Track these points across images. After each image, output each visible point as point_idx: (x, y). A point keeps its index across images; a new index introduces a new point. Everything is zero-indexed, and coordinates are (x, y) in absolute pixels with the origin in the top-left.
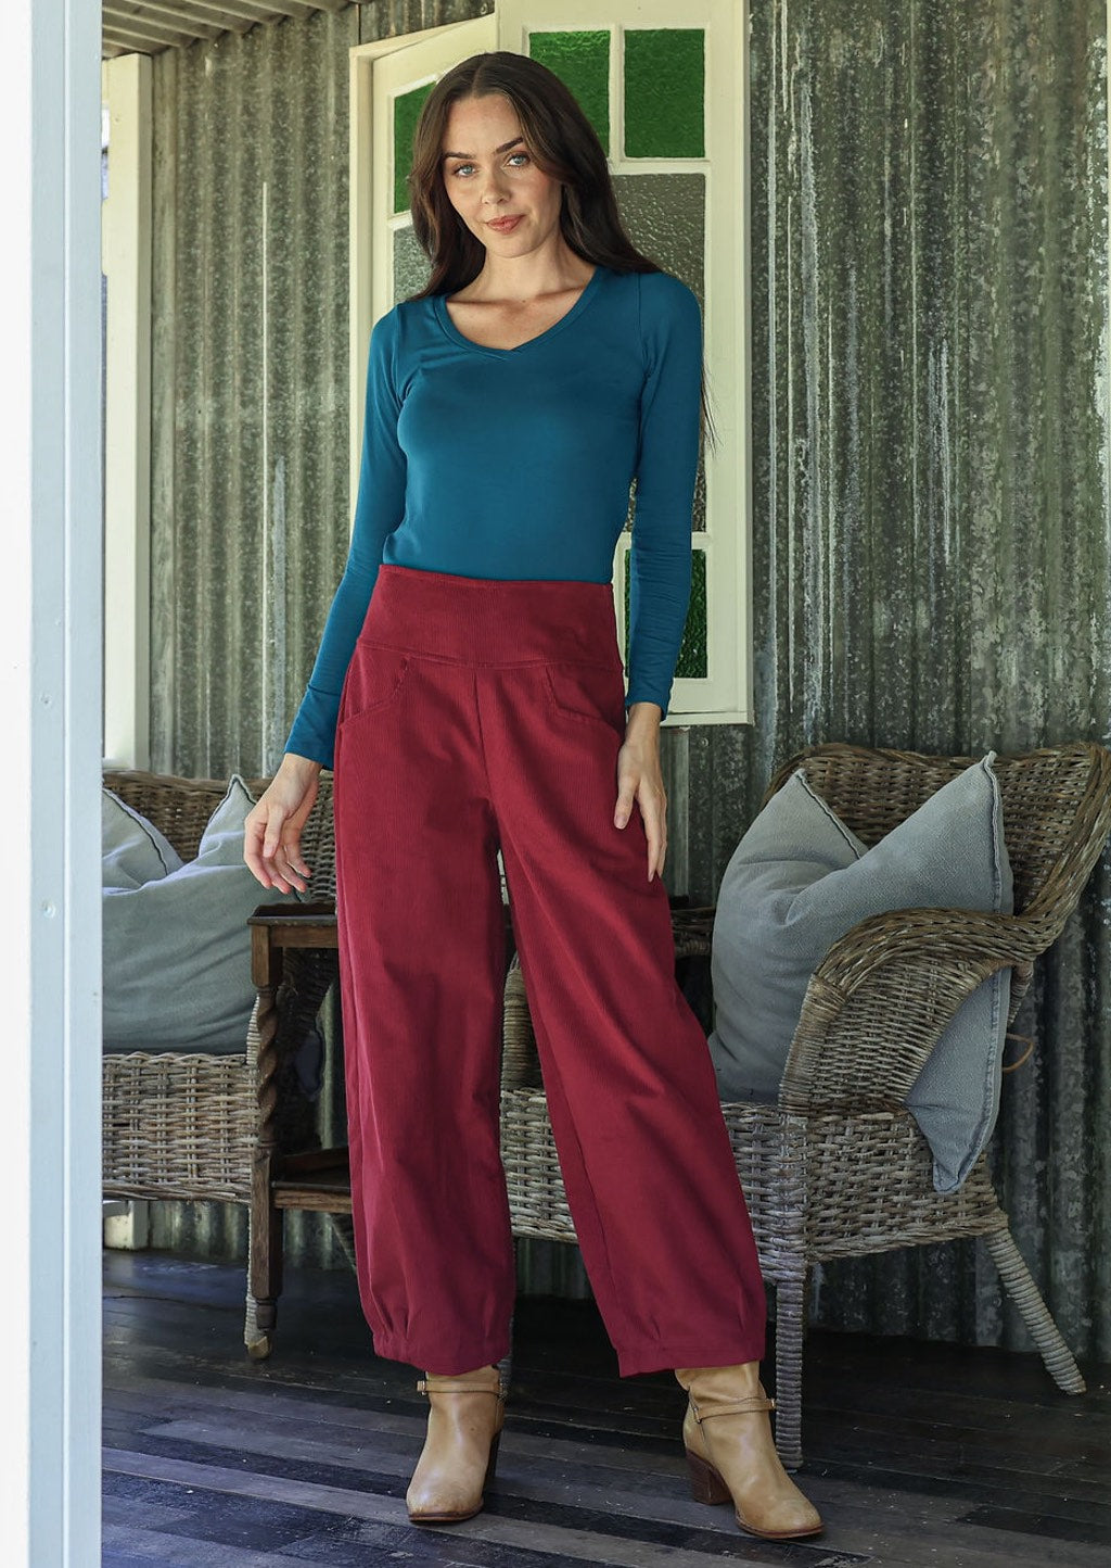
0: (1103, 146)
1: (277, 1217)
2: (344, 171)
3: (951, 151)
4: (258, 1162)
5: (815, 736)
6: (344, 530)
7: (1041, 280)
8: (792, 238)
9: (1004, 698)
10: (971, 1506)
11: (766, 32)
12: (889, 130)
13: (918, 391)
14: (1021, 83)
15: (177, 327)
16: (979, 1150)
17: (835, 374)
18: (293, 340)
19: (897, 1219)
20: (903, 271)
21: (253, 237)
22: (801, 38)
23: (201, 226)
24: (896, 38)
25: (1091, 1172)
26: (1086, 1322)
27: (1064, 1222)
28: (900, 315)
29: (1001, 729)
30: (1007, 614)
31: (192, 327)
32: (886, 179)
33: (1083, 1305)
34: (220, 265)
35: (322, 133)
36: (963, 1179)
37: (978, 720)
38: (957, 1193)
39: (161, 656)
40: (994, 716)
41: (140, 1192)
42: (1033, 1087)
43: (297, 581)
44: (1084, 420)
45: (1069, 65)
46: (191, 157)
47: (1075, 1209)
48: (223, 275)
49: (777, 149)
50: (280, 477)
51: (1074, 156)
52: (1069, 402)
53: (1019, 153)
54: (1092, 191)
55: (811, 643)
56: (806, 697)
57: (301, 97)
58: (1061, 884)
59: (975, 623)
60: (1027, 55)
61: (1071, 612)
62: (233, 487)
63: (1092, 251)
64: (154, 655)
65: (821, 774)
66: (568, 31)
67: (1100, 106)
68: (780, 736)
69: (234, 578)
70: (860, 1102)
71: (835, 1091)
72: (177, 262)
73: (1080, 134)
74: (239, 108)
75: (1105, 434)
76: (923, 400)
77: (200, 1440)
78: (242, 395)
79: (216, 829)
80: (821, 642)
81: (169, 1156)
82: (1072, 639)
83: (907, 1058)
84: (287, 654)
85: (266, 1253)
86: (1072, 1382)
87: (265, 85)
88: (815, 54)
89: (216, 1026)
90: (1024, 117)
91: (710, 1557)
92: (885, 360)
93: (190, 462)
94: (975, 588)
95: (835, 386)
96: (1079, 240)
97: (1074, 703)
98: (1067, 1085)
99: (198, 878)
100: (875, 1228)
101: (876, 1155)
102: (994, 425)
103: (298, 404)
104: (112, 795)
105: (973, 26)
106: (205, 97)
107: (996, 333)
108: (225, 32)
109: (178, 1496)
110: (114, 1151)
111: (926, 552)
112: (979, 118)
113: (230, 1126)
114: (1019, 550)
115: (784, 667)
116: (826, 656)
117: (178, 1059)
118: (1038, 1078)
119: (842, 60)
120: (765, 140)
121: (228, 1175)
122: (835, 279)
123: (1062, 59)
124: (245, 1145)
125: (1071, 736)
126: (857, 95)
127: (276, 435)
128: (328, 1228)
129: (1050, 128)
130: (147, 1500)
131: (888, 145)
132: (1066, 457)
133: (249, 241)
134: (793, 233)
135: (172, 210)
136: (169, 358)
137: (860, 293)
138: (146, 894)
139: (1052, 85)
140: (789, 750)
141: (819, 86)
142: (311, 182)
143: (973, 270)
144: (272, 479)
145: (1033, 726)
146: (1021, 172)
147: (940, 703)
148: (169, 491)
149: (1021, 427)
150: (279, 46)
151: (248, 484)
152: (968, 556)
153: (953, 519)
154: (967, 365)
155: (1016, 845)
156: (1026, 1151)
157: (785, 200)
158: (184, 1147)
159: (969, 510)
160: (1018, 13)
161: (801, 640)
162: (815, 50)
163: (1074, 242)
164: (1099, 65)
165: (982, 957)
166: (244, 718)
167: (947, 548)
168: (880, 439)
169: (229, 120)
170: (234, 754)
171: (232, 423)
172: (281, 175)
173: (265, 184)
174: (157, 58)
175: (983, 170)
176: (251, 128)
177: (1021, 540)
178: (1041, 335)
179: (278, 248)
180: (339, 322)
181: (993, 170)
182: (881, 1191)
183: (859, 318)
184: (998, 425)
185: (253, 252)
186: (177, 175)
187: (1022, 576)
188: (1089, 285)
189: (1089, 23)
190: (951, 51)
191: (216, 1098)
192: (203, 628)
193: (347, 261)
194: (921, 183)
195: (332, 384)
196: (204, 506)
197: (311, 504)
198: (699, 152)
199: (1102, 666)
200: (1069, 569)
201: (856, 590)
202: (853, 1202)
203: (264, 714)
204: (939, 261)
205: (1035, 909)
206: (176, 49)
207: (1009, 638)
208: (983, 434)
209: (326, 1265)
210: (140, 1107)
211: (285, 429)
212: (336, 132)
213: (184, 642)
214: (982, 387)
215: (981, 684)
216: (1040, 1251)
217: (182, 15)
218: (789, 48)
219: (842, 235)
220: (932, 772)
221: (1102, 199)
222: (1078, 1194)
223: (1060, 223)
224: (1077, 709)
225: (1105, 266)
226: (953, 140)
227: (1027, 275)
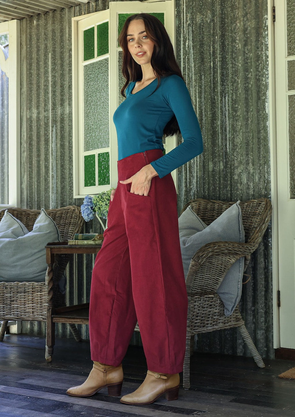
0: (267, 43)
1: (53, 325)
2: (71, 50)
3: (228, 44)
4: (48, 310)
5: (194, 197)
6: (71, 144)
7: (251, 78)
8: (187, 67)
9: (243, 187)
10: (233, 398)
11: (180, 14)
12: (212, 39)
13: (220, 107)
14: (246, 27)
15: (27, 91)
16: (236, 304)
17: (199, 102)
18: (57, 94)
19: (215, 323)
20: (216, 76)
21: (47, 68)
22: (189, 15)
23: (33, 65)
24: (213, 15)
25: (266, 310)
26: (266, 349)
27: (259, 323)
28: (215, 87)
29: (242, 195)
30: (243, 165)
31: (31, 91)
32: (211, 52)
33: (265, 344)
34: (38, 75)
35: (65, 40)
36: (232, 312)
37: (236, 192)
38: (231, 316)
39: (23, 178)
40: (240, 191)
41: (17, 319)
42: (251, 288)
43: (59, 157)
44: (263, 114)
45: (258, 22)
46: (31, 46)
47: (263, 319)
48: (39, 77)
49: (183, 44)
50: (54, 130)
51: (260, 46)
52: (259, 109)
53: (245, 45)
54: (264, 55)
55: (193, 173)
56: (192, 187)
57: (59, 31)
58: (257, 235)
59: (235, 167)
60: (247, 19)
61: (260, 164)
62: (42, 133)
63: (264, 70)
64: (22, 177)
65: (196, 207)
66: (128, 13)
67: (266, 33)
68: (185, 197)
69: (43, 157)
70: (205, 292)
71: (198, 289)
72: (27, 74)
73: (261, 40)
74: (43, 34)
75: (268, 118)
76: (221, 109)
77: (32, 384)
78: (44, 109)
79: (37, 223)
80: (196, 172)
81: (25, 309)
82: (260, 171)
83: (217, 280)
84: (57, 177)
85: (50, 334)
86: (261, 365)
87: (50, 28)
88: (193, 19)
89: (38, 274)
90: (247, 36)
91: (165, 412)
92: (211, 99)
93: (31, 127)
94: (235, 158)
95: (199, 106)
96: (261, 68)
97: (261, 188)
98: (260, 287)
99: (33, 236)
100: (209, 325)
101: (209, 306)
102: (240, 115)
103: (59, 112)
104: (10, 214)
105: (233, 12)
106: (34, 31)
107: (240, 92)
108: (39, 14)
109: (25, 399)
110: (10, 308)
111: (223, 149)
112: (235, 36)
113: (41, 301)
114: (246, 148)
115: (186, 179)
116: (197, 176)
117: (27, 283)
118: (253, 285)
119: (200, 21)
120: (180, 42)
121: (41, 314)
122: (198, 78)
123: (256, 20)
124: (45, 306)
125: (260, 196)
126: (204, 30)
127: (53, 119)
128: (68, 327)
129: (253, 39)
130: (17, 400)
131: (212, 43)
132: (258, 124)
133: (46, 68)
134: (187, 66)
135: (26, 61)
136: (25, 99)
137: (205, 81)
138: (19, 240)
139: (254, 27)
140: (187, 201)
141: (194, 28)
142: (62, 53)
143: (234, 75)
144: (52, 131)
145: (251, 194)
146: (246, 50)
147: (227, 188)
148: (25, 134)
149: (247, 116)
150: (53, 17)
151: (46, 132)
152: (234, 150)
153: (229, 140)
154: (233, 100)
155: (246, 225)
156: (250, 304)
157: (185, 57)
158: (29, 306)
159: (234, 138)
160: (245, 9)
161: (191, 172)
162: (193, 18)
163: (260, 68)
164: (266, 22)
165: (237, 254)
166: (45, 194)
167: (228, 148)
168: (210, 119)
169: (40, 37)
170: (43, 203)
171: (42, 116)
172: (54, 51)
173: (50, 54)
174: (21, 20)
175: (236, 49)
176: (46, 39)
177: (247, 145)
178: (252, 92)
179: (53, 70)
180: (69, 89)
181: (239, 49)
182: (211, 316)
183: (205, 88)
184: (241, 116)
185: (47, 71)
186: (27, 51)
187: (247, 155)
188: (264, 79)
189: (263, 11)
190: (228, 19)
191: (37, 294)
192: (34, 170)
193: (71, 74)
194: (220, 53)
195: (68, 106)
196: (35, 138)
197: (62, 137)
199: (268, 178)
200: (259, 153)
201: (205, 159)
202: (203, 318)
203: (51, 193)
204: (225, 73)
205: (250, 241)
206: (26, 18)
207: (244, 171)
208: (237, 118)
209: (68, 337)
210: (17, 296)
211: (56, 118)
212: (68, 40)
213: (30, 174)
214: (237, 106)
215: (237, 183)
216: (253, 331)
217: (28, 9)
218: (186, 18)
219: (200, 66)
220: (224, 206)
221: (267, 57)
222: (263, 315)
223: (256, 63)
224: (262, 189)
225: (268, 74)
226: (229, 42)
227: (248, 77)
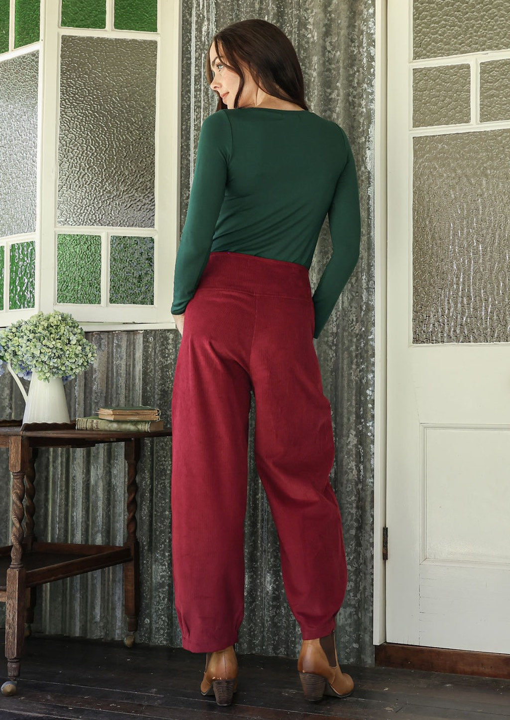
0: (372, 31)
3: (291, 32)
7: (338, 100)
25: (359, 566)
26: (355, 646)
33: (354, 636)
44: (360, 172)
49: (196, 29)
51: (356, 37)
53: (327, 34)
54: (366, 54)
63: (365, 85)
67: (371, 11)
73: (360, 24)
75: (372, 180)
82: (352, 287)
90: (330, 16)
96: (358, 80)
97: (353, 319)
98: (347, 520)
112: (306, 16)
120: (190, 24)
129: (343, 22)
146: (328, 44)
157: (200, 55)
163: (356, 81)
175: (308, 42)
181: (313, 43)
188: (363, 103)
198: (154, 29)
199: (369, 300)
221: (372, 59)
222: (352, 577)
223: (348, 70)
224: (354, 323)
225: (372, 93)
226: (292, 26)
227: (330, 97)
